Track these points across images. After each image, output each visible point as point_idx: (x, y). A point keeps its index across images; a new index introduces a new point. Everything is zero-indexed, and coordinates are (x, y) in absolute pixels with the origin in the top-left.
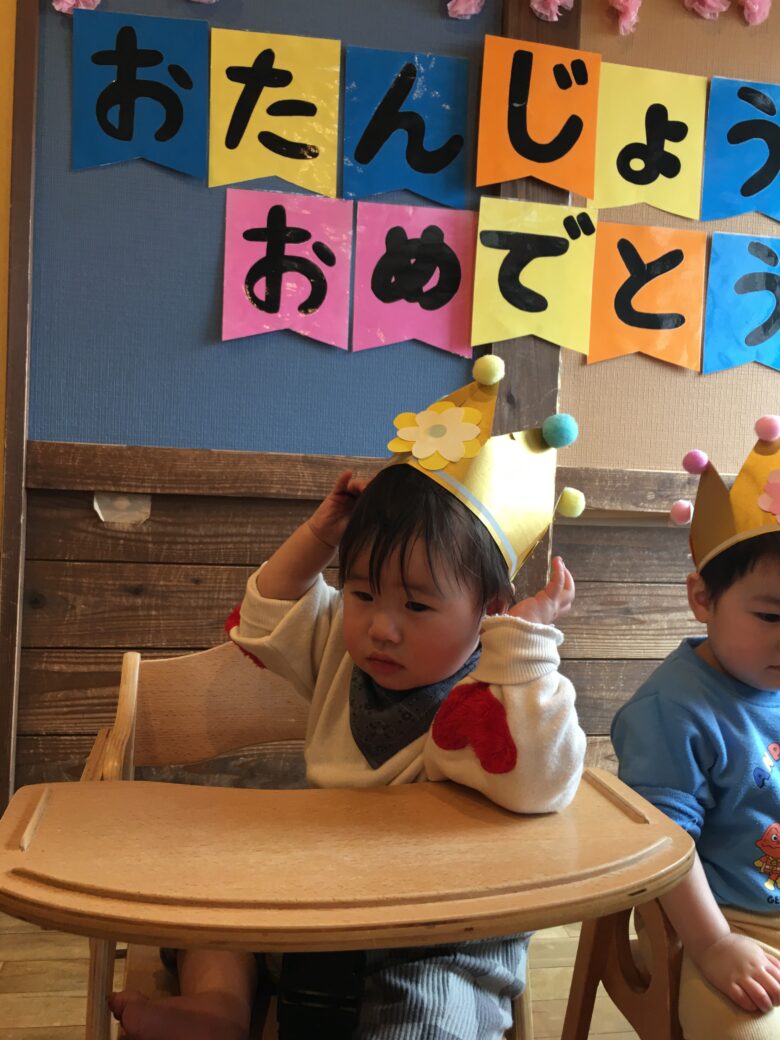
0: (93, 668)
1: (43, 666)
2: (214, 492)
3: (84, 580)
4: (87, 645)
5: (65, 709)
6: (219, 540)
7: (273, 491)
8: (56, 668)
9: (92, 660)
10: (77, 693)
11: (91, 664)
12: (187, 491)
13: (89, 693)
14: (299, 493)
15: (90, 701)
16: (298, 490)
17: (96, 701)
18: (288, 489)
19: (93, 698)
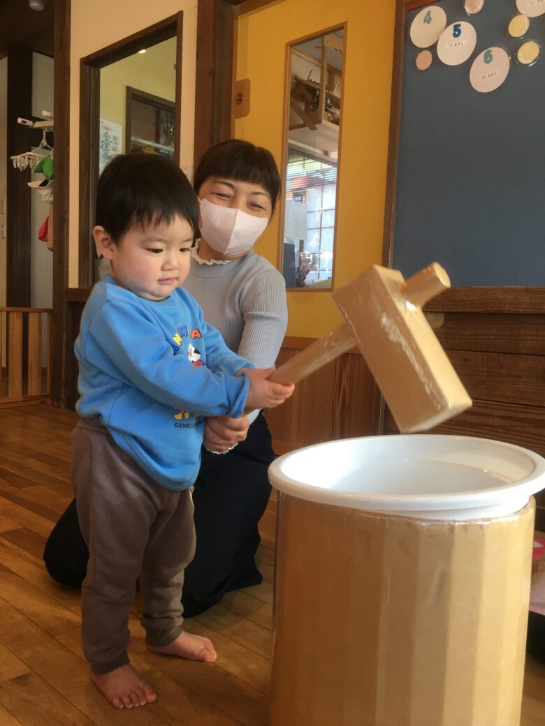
2: (473, 311)
6: (478, 337)
7: (506, 309)
12: (459, 310)
14: (522, 310)
16: (520, 308)
18: (515, 308)
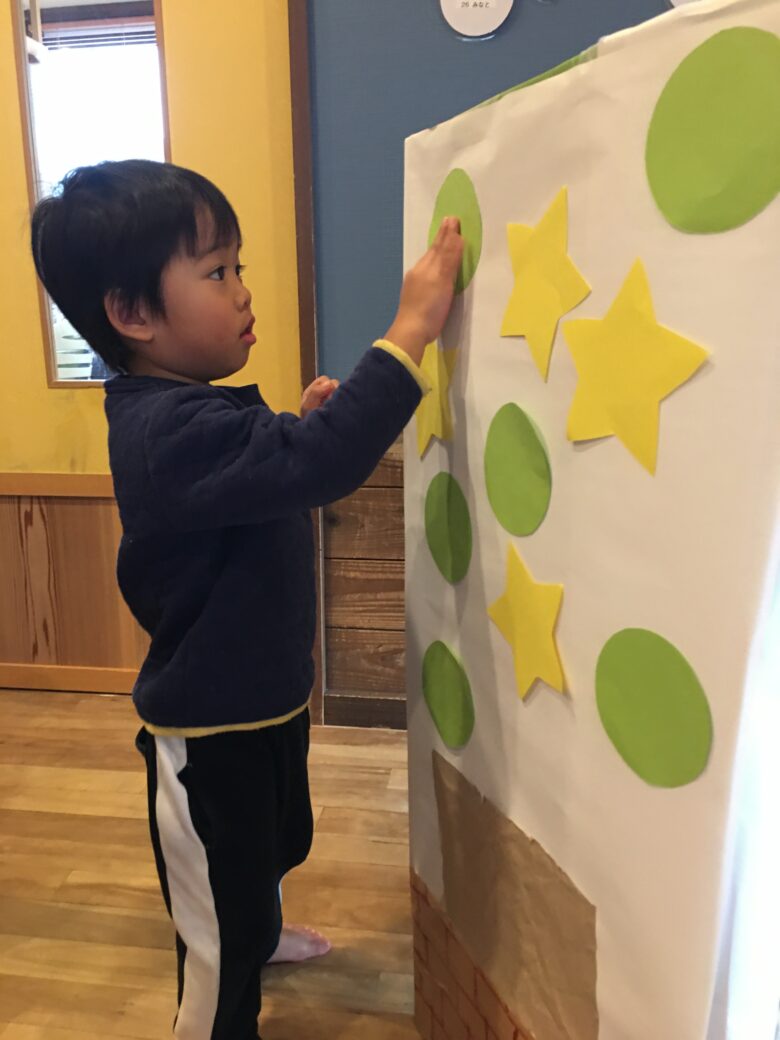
0: (381, 576)
1: (342, 573)
3: (371, 503)
4: (375, 556)
5: (361, 609)
8: (352, 575)
9: (380, 569)
10: (370, 596)
11: (379, 572)
13: (379, 596)
15: (380, 603)
17: (384, 603)
19: (382, 600)
